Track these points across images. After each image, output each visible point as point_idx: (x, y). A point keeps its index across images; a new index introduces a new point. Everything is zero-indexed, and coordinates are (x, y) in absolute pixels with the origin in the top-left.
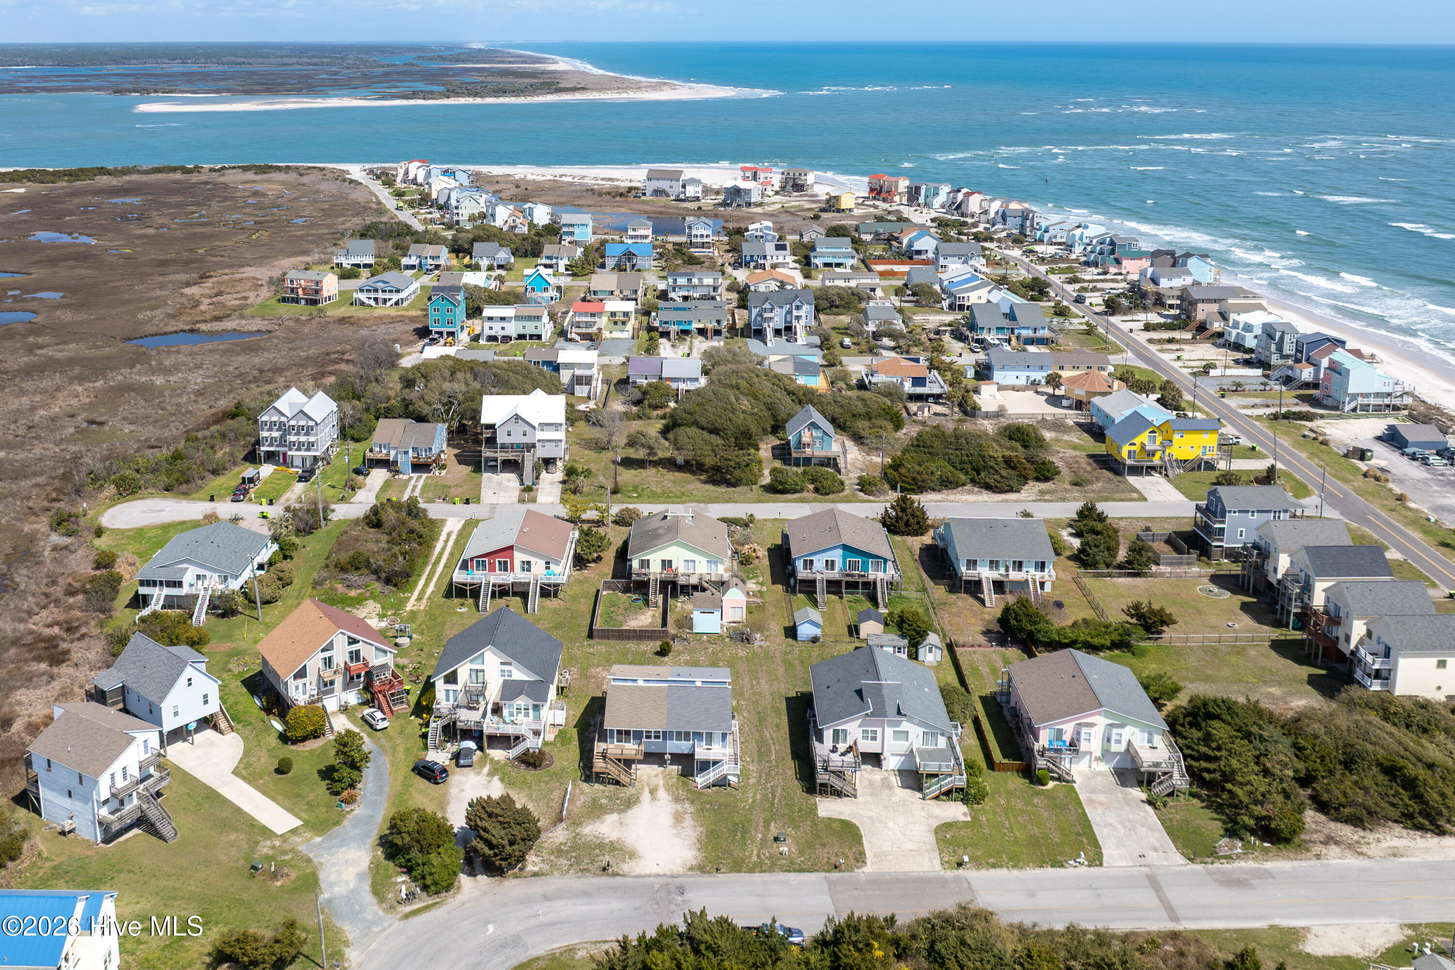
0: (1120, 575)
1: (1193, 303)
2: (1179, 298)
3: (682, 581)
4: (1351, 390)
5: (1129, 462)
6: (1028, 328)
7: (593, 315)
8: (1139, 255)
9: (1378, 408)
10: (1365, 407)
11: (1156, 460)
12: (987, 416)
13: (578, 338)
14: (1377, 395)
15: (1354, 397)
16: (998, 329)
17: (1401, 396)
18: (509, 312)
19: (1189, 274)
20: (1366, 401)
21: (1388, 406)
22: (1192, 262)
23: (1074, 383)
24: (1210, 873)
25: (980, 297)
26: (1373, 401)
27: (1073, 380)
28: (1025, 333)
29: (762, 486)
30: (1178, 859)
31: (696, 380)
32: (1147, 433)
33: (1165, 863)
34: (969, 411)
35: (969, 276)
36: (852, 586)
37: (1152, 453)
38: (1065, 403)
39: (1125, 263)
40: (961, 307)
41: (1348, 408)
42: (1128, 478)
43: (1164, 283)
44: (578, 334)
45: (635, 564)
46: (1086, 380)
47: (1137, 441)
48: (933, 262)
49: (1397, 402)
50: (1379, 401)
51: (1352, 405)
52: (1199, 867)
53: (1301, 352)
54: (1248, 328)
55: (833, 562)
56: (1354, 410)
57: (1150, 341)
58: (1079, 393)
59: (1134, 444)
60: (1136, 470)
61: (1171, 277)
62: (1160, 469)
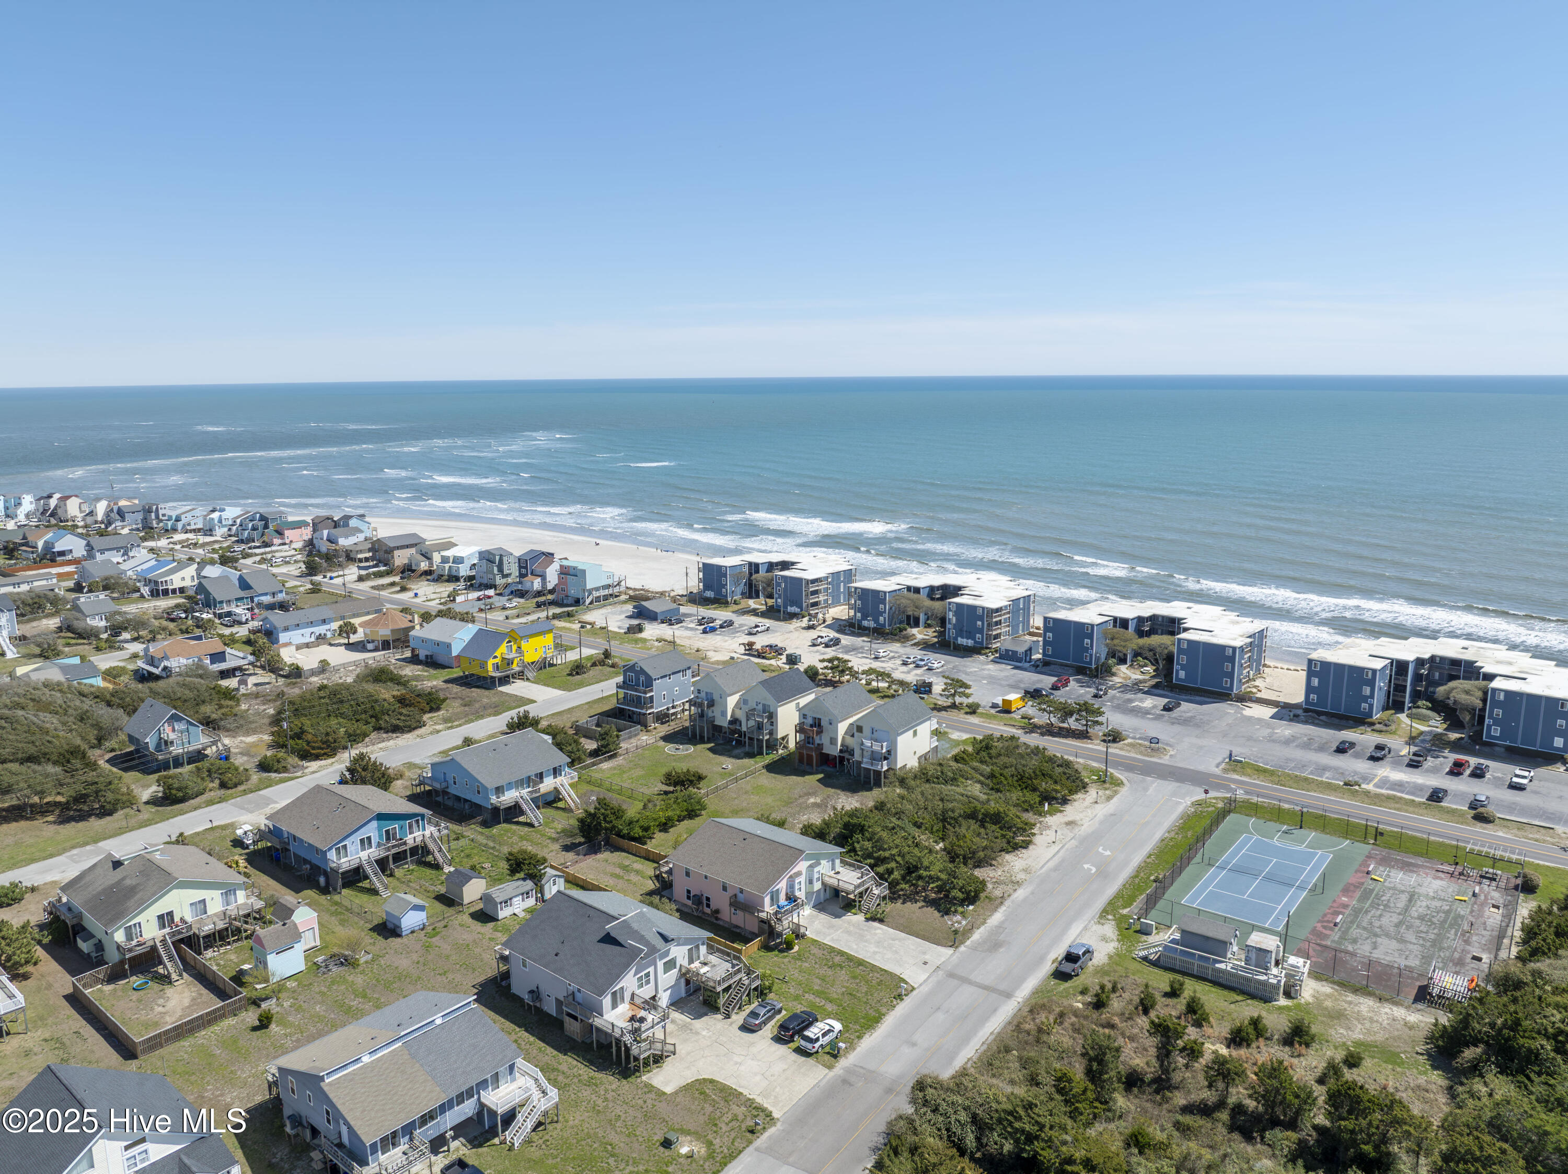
1: (390, 551)
2: (370, 550)
4: (588, 586)
5: (497, 674)
6: (266, 594)
8: (295, 525)
9: (606, 598)
10: (598, 599)
11: (515, 667)
14: (604, 587)
16: (237, 599)
17: (618, 585)
19: (360, 531)
21: (611, 595)
22: (353, 523)
23: (371, 627)
24: (974, 949)
25: (183, 579)
26: (603, 593)
27: (369, 625)
28: (267, 599)
29: (147, 803)
30: (944, 951)
32: (505, 644)
33: (942, 959)
36: (399, 858)
37: (509, 662)
38: (369, 647)
39: (287, 533)
40: (166, 592)
41: (588, 601)
42: (500, 689)
43: (344, 542)
46: (382, 622)
47: (498, 653)
49: (616, 590)
50: (606, 592)
51: (589, 598)
52: (963, 948)
53: (526, 568)
54: (458, 560)
55: (369, 838)
56: (591, 603)
57: (376, 588)
58: (384, 632)
60: (505, 680)
61: (346, 537)
62: (521, 675)
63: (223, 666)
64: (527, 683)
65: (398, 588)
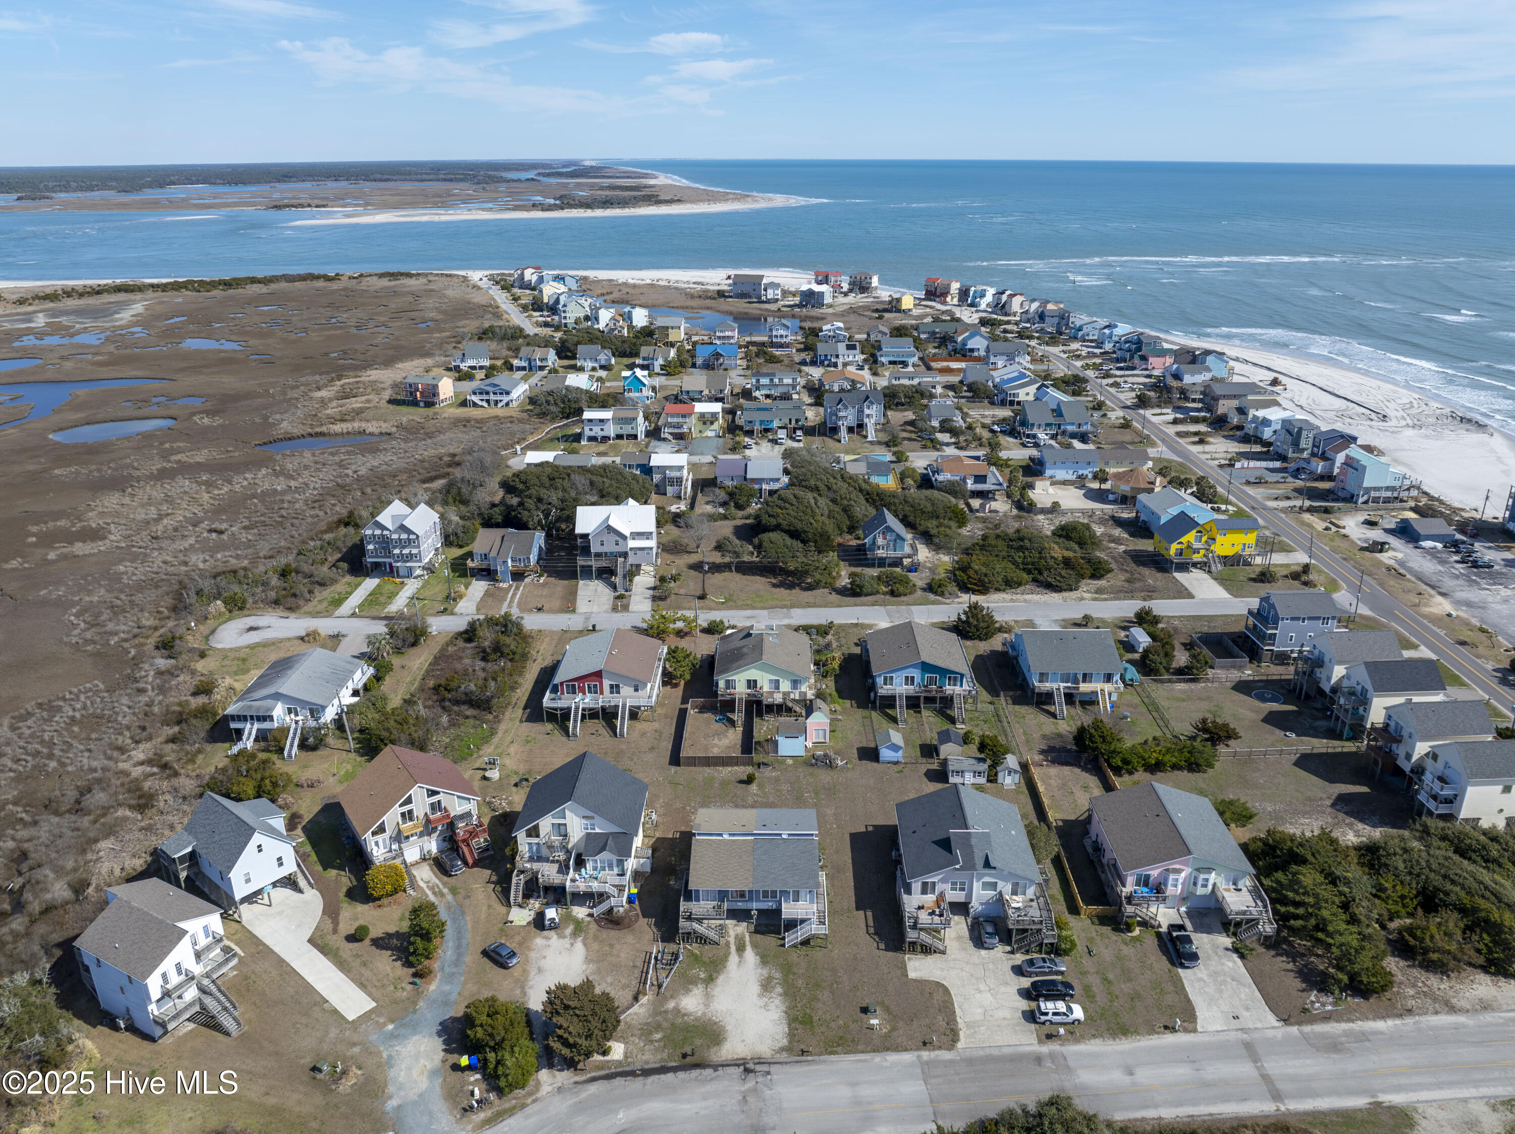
0: (1179, 681)
1: (1216, 399)
2: (1202, 393)
3: (769, 701)
4: (1366, 484)
5: (1176, 560)
6: (1073, 424)
7: (684, 416)
8: (1163, 353)
9: (1387, 500)
10: (1376, 500)
11: (1199, 557)
12: (1043, 511)
13: (670, 437)
14: (1387, 488)
15: (1368, 490)
16: (1047, 425)
17: (1408, 489)
18: (607, 414)
19: (1209, 370)
20: (1377, 494)
21: (1396, 498)
22: (1210, 359)
23: (1120, 479)
24: (1305, 1036)
25: (1028, 394)
26: (1383, 495)
27: (1118, 476)
28: (1070, 428)
30: (1271, 1019)
31: (778, 480)
32: (1194, 532)
33: (1259, 1025)
34: (1025, 507)
35: (1016, 374)
36: (930, 700)
37: (1197, 552)
38: (1111, 497)
39: (1151, 360)
40: (1012, 403)
41: (1361, 500)
42: (1175, 575)
43: (1188, 379)
44: (671, 434)
45: (722, 684)
46: (1131, 477)
47: (1184, 539)
48: (984, 360)
49: (1405, 495)
50: (1389, 494)
51: (1365, 498)
52: (1294, 1030)
53: (1318, 447)
54: (1266, 422)
55: (913, 678)
56: (1366, 502)
57: (1179, 434)
58: (1125, 488)
59: (1181, 543)
60: (1183, 567)
61: (1193, 374)
62: (1204, 566)
63: (980, 487)
64: (1206, 576)
65: (1196, 439)
